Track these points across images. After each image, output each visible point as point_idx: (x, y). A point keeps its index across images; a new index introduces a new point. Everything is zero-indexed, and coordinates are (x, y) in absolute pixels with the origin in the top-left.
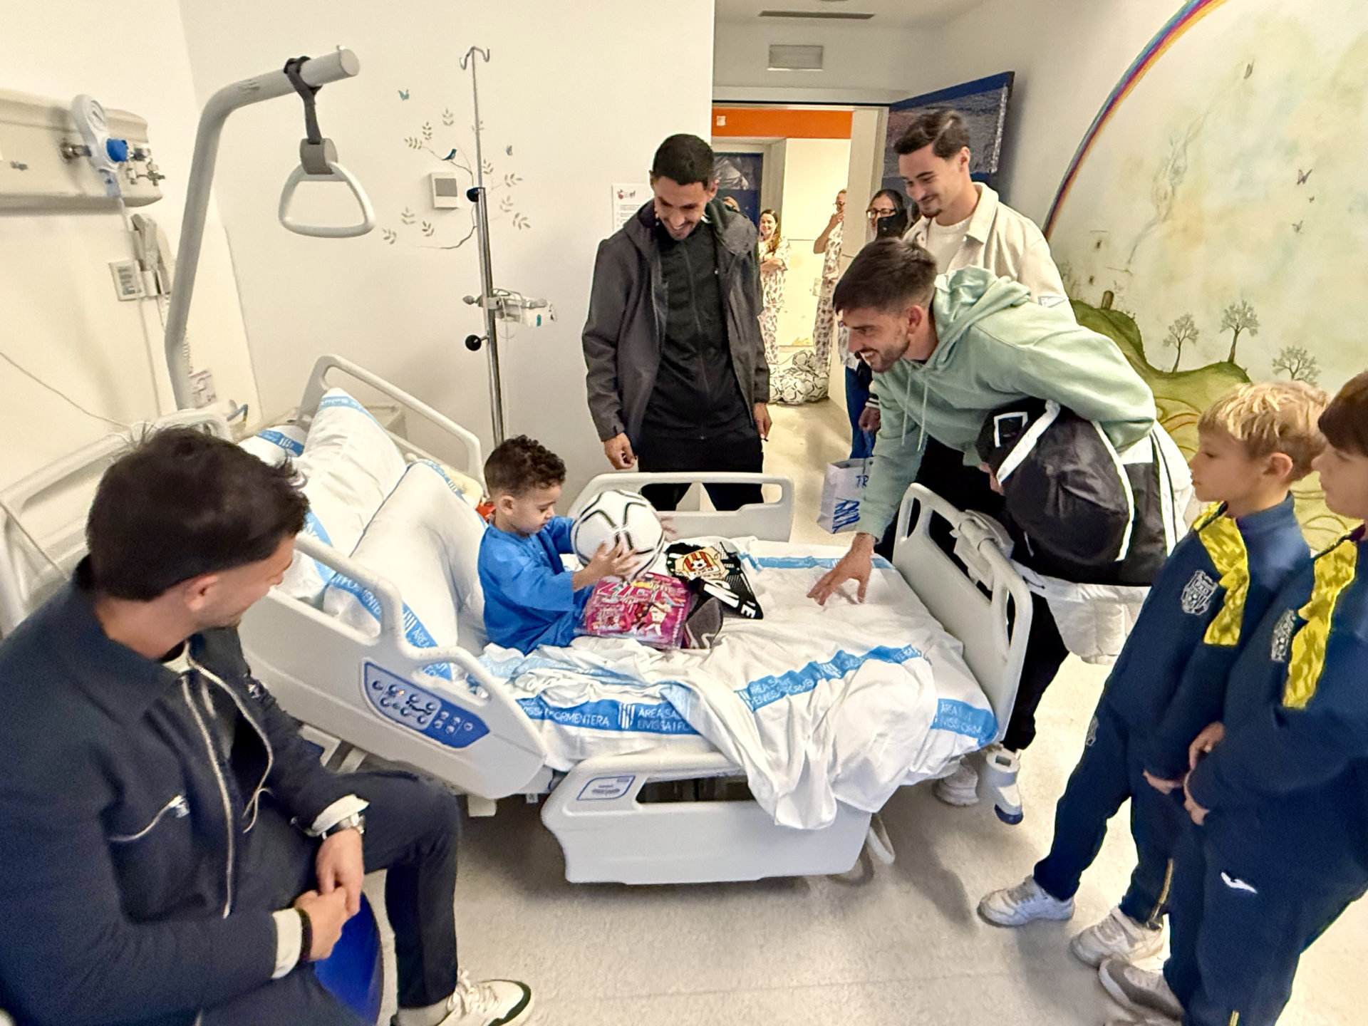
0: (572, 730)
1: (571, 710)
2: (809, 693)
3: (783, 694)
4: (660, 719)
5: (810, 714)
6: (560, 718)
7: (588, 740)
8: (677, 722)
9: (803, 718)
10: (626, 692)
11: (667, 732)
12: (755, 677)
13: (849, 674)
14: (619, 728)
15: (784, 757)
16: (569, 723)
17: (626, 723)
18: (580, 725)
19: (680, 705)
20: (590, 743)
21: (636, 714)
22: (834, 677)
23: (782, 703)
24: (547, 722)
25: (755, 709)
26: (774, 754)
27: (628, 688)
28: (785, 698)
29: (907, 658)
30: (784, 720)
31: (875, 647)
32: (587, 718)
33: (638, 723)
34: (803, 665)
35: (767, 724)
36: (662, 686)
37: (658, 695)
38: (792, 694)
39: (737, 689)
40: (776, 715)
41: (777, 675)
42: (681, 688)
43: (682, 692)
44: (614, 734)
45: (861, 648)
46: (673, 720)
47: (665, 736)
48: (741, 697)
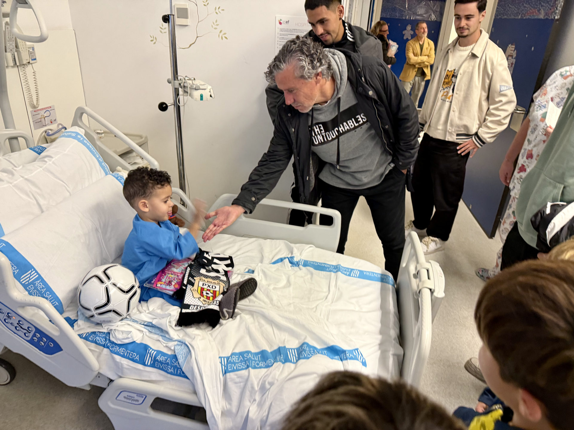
0: (118, 358)
1: (121, 346)
2: (266, 370)
3: (248, 367)
4: (168, 364)
5: (258, 387)
6: (113, 349)
7: (125, 366)
8: (178, 368)
9: (253, 388)
10: (159, 340)
11: (171, 373)
12: (237, 351)
13: (301, 361)
14: (144, 364)
15: (234, 410)
16: (118, 354)
17: (148, 361)
18: (123, 356)
19: (181, 360)
20: (126, 368)
22: (291, 362)
23: (244, 373)
24: (106, 350)
25: (225, 373)
26: (228, 406)
27: (160, 338)
28: (247, 370)
29: (347, 359)
30: (242, 384)
31: (331, 344)
32: (128, 352)
33: (156, 364)
34: (276, 348)
35: (230, 384)
36: (176, 343)
37: (173, 348)
38: (255, 368)
39: (221, 356)
40: (237, 380)
41: (254, 350)
42: (186, 348)
43: (185, 350)
44: (140, 367)
45: (322, 341)
46: (175, 367)
47: (169, 375)
48: (221, 363)
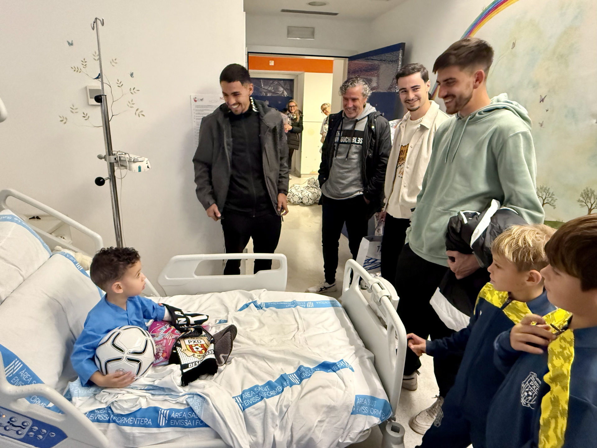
0: (127, 429)
1: (128, 416)
2: (278, 396)
3: (262, 398)
4: (184, 419)
5: (278, 412)
6: (121, 421)
7: (138, 435)
8: (195, 420)
9: (273, 414)
10: (165, 400)
11: (189, 427)
12: (246, 388)
13: (304, 381)
14: (158, 426)
15: (261, 440)
16: (127, 425)
17: (162, 422)
18: (133, 425)
19: (197, 410)
20: (139, 437)
21: (169, 415)
22: (295, 384)
23: (261, 404)
24: (112, 425)
25: (244, 409)
26: (254, 439)
27: (167, 398)
28: (263, 400)
29: (339, 369)
30: (262, 415)
31: (321, 361)
32: (138, 420)
33: (171, 422)
34: (278, 377)
35: (252, 419)
36: (187, 396)
37: (185, 402)
38: (268, 397)
39: (234, 396)
40: (256, 412)
41: (261, 384)
42: (199, 397)
43: (199, 400)
44: (155, 430)
45: (314, 362)
46: (193, 419)
47: (187, 429)
48: (237, 401)
